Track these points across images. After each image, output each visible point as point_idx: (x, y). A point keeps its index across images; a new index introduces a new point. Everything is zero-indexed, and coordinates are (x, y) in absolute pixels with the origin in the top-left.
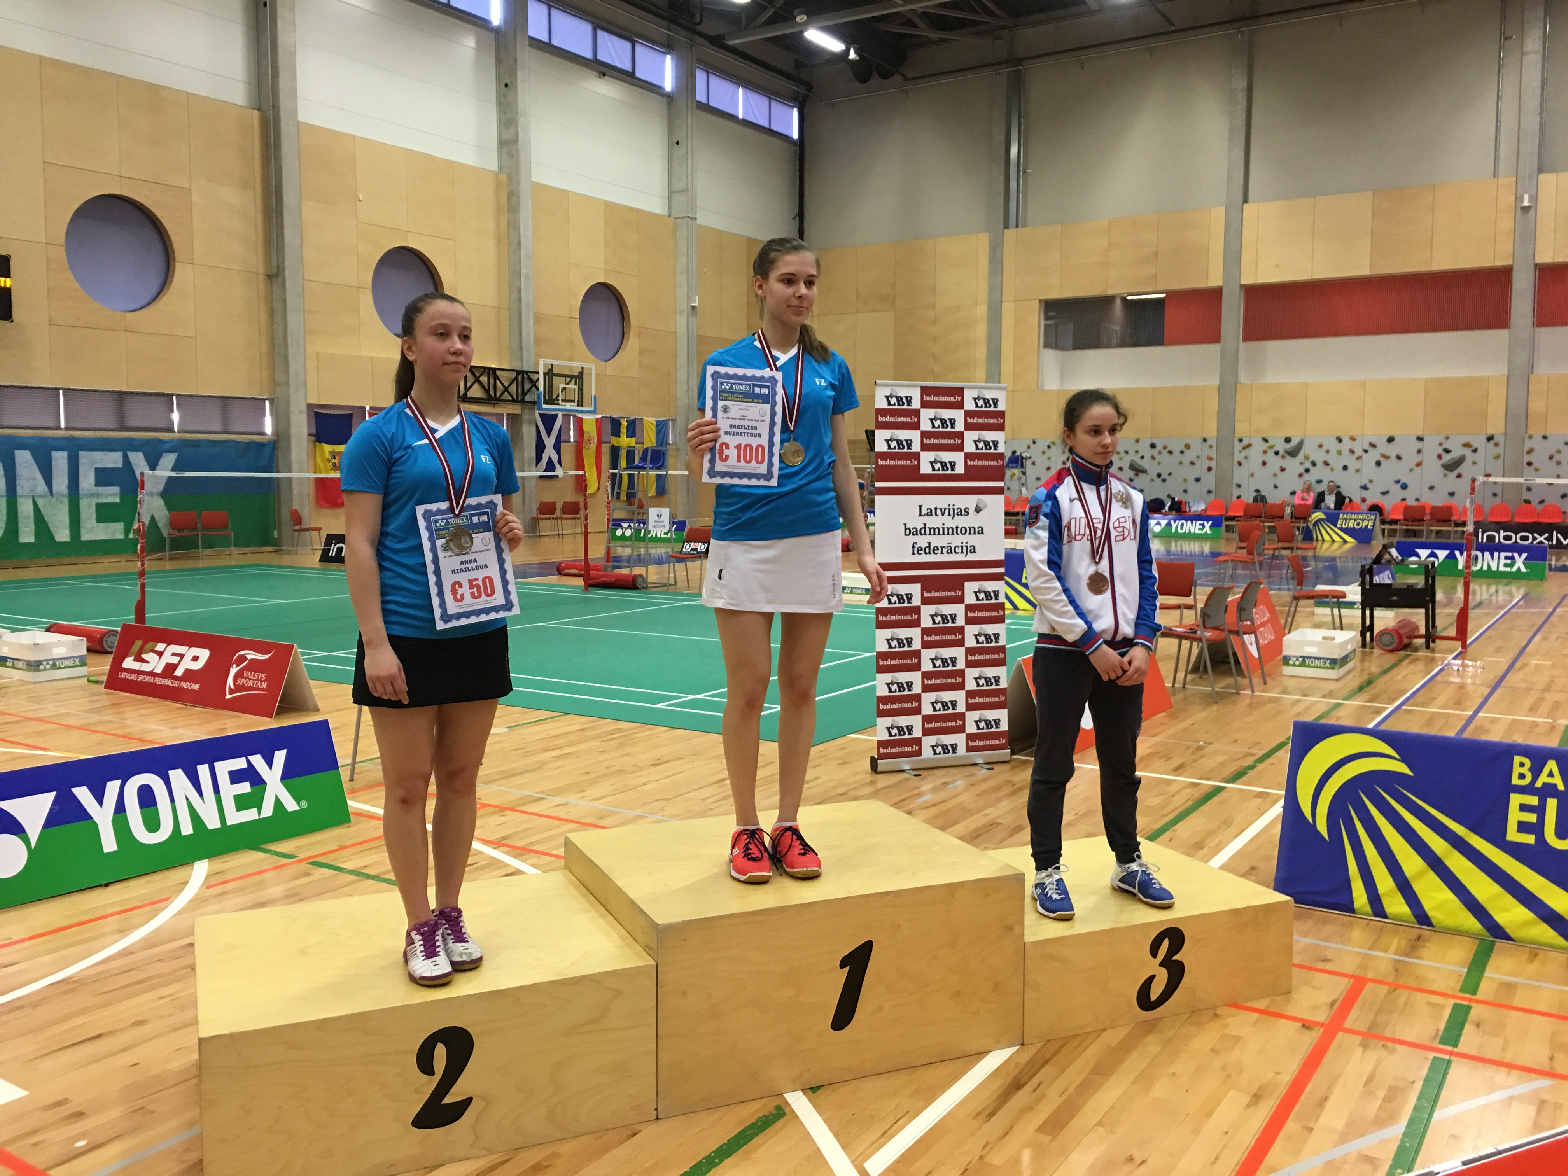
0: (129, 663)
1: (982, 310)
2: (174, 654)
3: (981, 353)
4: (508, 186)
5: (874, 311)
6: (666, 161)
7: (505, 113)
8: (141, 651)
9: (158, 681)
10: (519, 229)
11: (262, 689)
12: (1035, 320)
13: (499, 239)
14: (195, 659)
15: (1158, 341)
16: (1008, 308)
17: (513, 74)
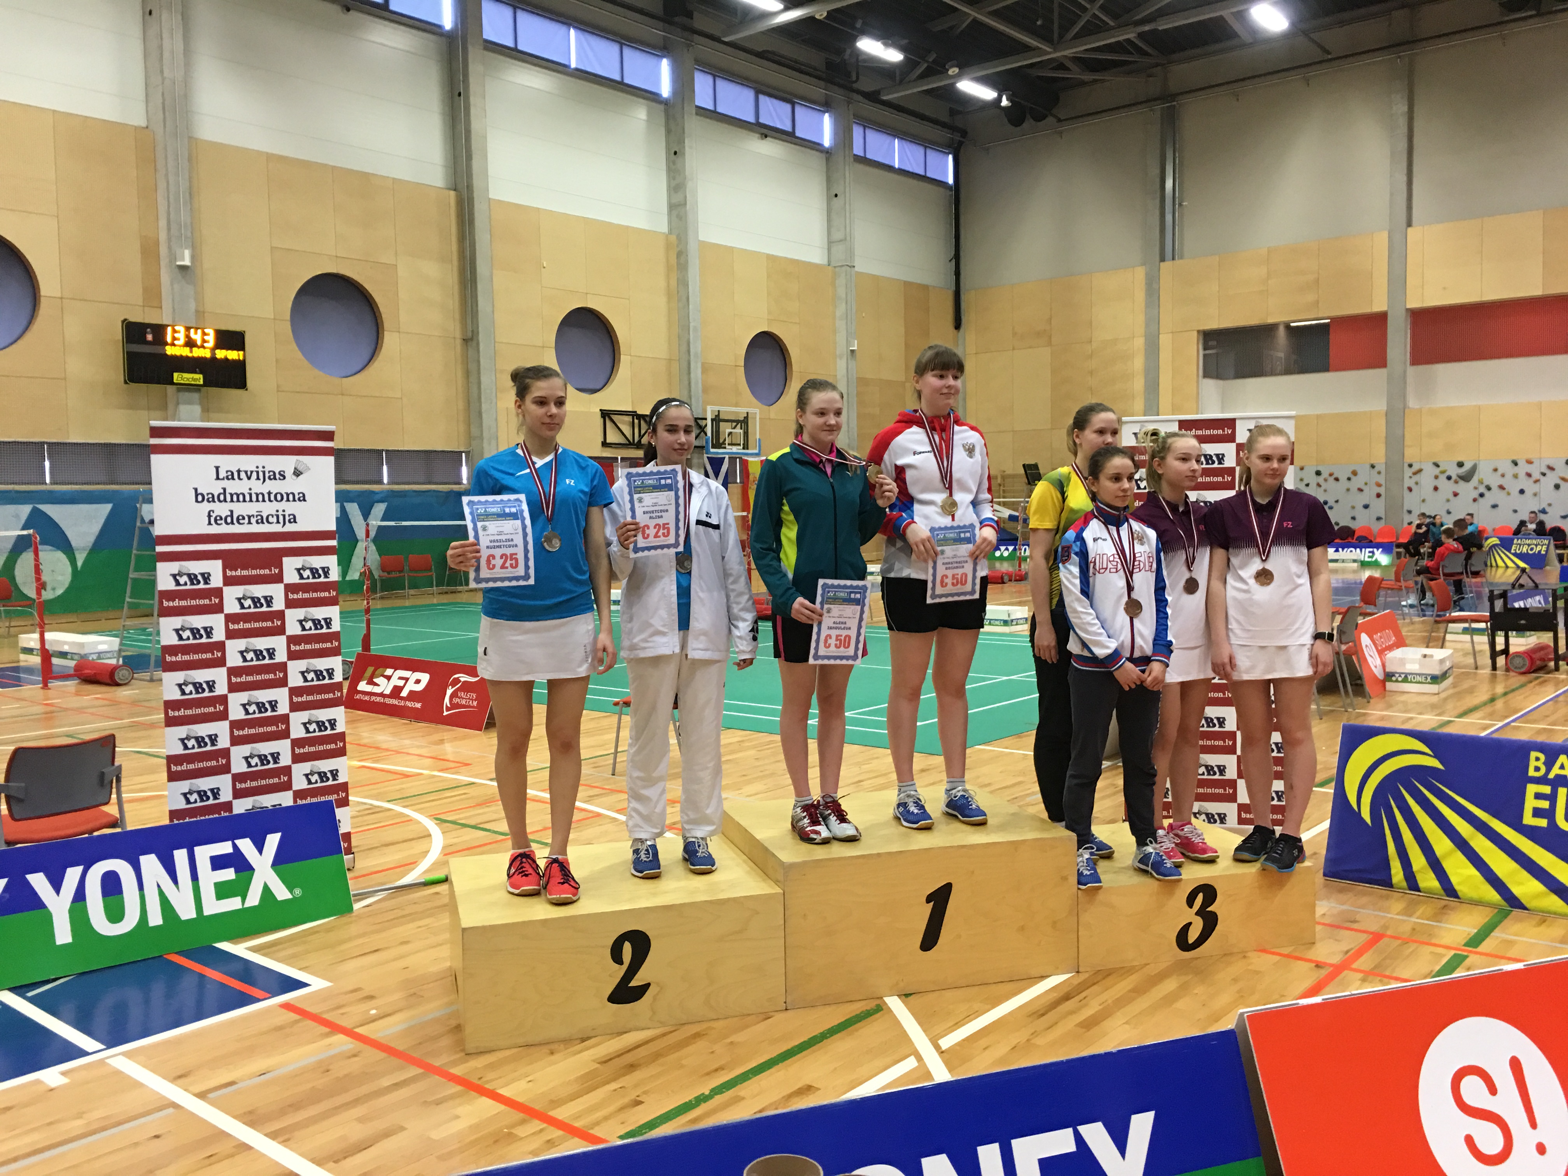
0: (363, 686)
1: (1139, 343)
2: (400, 678)
3: (1139, 384)
4: (678, 246)
5: (1030, 347)
6: (825, 213)
7: (674, 179)
8: (373, 676)
9: (389, 701)
10: (688, 285)
11: (473, 707)
12: (1193, 351)
13: (669, 295)
14: (418, 682)
15: (1323, 367)
16: (1165, 340)
17: (681, 142)
